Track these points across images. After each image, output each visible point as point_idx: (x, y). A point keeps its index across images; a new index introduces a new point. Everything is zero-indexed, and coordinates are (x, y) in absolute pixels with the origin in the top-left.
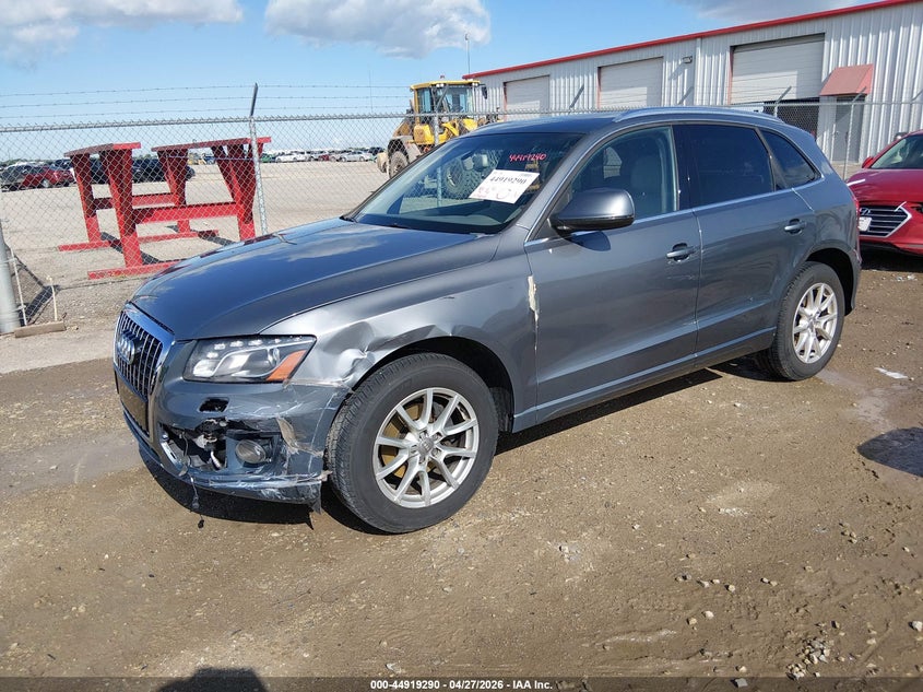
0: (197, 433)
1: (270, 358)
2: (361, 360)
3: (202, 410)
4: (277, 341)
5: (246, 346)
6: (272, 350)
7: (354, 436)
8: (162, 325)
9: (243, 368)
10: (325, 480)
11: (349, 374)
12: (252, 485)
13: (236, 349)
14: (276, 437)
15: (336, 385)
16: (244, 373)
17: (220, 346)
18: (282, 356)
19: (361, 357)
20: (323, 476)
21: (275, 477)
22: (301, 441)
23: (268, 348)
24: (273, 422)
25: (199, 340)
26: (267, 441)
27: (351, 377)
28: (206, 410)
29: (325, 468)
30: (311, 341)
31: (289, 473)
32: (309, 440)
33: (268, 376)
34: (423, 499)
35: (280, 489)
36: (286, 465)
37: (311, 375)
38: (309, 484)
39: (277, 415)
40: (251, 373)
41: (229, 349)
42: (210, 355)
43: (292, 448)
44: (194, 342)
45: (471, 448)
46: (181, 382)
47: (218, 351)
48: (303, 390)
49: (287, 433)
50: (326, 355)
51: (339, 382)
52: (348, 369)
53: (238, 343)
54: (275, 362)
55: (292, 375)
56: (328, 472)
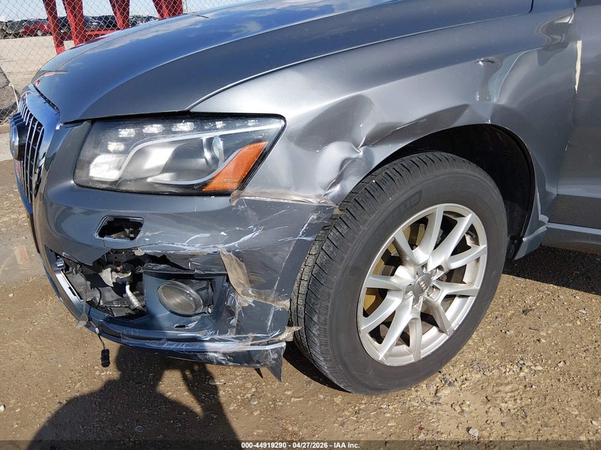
0: (101, 264)
1: (207, 155)
2: (354, 160)
3: (102, 234)
4: (219, 124)
5: (168, 132)
6: (210, 141)
7: (335, 278)
8: (49, 102)
9: (166, 169)
10: (291, 339)
11: (334, 184)
12: (183, 346)
13: (152, 136)
14: (218, 280)
15: (314, 201)
16: (166, 178)
17: (125, 133)
18: (227, 152)
19: (354, 156)
20: (288, 335)
21: (217, 337)
22: (258, 286)
23: (205, 137)
24: (215, 259)
25: (93, 121)
26: (204, 284)
27: (337, 189)
28: (109, 234)
29: (290, 324)
30: (275, 125)
31: (238, 332)
32: (268, 286)
33: (205, 184)
34: (411, 352)
35: (224, 354)
36: (234, 322)
37: (276, 185)
38: (268, 348)
39: (221, 248)
40: (178, 178)
41: (141, 137)
42: (113, 146)
43: (244, 298)
44: (86, 124)
45: (472, 283)
46: (71, 189)
47: (123, 140)
48: (262, 209)
49: (237, 276)
50: (300, 151)
51: (319, 196)
52: (333, 176)
53: (155, 128)
54: (215, 160)
55: (243, 183)
56: (295, 328)
